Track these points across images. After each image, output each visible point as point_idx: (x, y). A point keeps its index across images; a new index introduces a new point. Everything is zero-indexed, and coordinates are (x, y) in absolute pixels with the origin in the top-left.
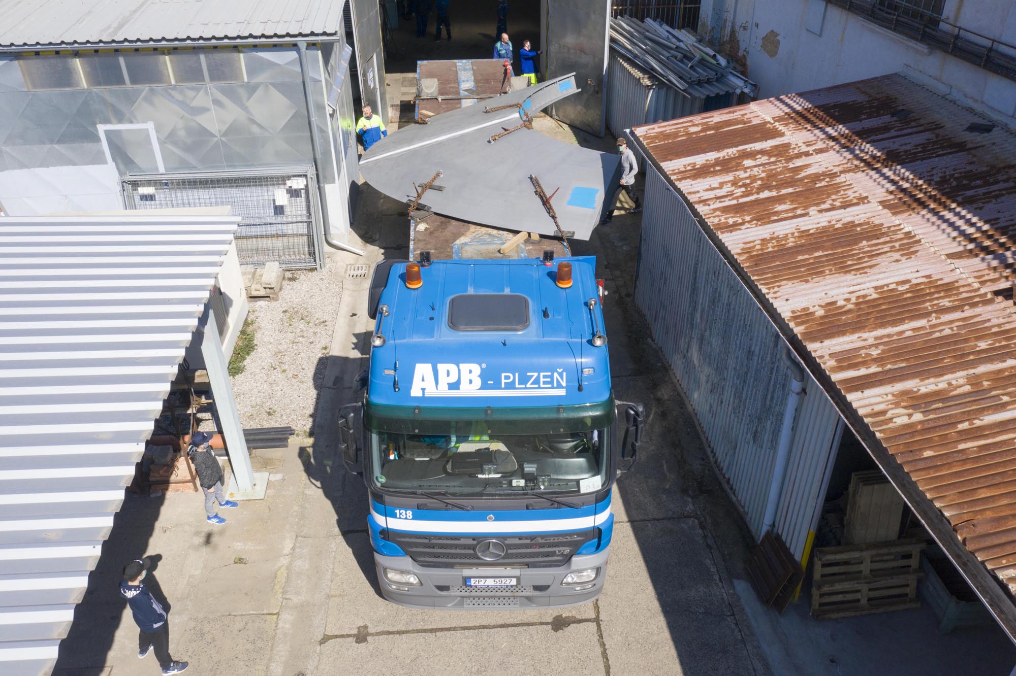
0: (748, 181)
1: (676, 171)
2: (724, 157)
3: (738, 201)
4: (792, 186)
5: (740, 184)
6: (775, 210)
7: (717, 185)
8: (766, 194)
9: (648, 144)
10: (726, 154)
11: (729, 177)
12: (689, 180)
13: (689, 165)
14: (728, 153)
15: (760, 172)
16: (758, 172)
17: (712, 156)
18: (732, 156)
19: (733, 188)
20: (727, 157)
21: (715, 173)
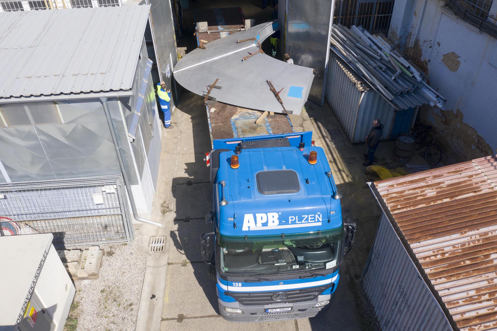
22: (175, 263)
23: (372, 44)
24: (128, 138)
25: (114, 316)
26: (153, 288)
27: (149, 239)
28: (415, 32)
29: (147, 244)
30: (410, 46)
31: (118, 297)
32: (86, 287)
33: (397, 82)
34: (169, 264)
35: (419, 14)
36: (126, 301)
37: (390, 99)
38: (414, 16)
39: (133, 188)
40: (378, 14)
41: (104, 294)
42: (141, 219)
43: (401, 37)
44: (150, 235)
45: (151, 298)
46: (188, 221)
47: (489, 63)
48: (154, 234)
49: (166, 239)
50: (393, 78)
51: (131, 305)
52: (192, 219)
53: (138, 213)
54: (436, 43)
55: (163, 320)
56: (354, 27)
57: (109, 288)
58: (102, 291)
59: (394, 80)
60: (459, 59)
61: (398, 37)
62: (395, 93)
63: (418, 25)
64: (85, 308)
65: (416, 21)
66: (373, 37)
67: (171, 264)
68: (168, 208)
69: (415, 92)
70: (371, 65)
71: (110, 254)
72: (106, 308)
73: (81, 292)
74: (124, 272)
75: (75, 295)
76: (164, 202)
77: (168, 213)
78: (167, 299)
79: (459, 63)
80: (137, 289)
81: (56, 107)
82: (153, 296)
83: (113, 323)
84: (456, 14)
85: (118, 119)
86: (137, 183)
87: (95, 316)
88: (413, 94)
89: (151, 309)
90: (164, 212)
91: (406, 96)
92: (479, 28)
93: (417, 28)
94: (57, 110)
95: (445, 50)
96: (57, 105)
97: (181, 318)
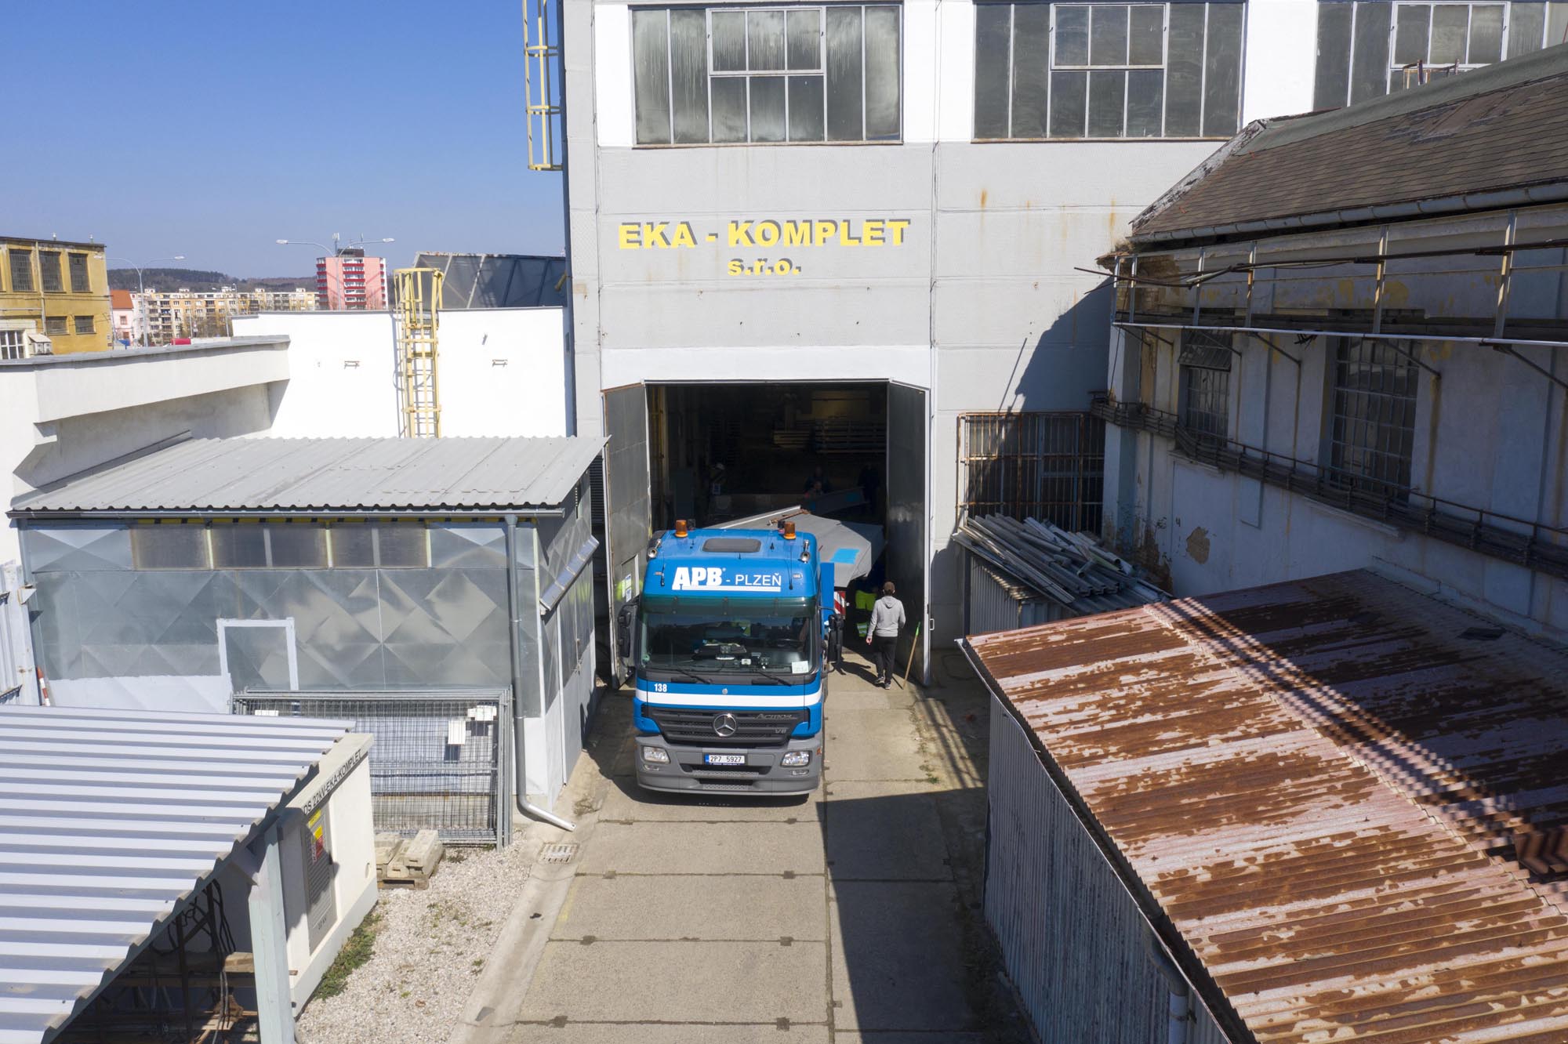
0: (1122, 702)
1: (1019, 689)
2: (1092, 672)
3: (1102, 727)
4: (1186, 708)
5: (1111, 705)
6: (1157, 738)
7: (1075, 707)
8: (1147, 718)
9: (984, 656)
10: (1096, 668)
11: (1097, 696)
12: (1034, 700)
13: (1039, 682)
14: (1099, 667)
15: (1143, 690)
16: (1140, 690)
17: (1074, 671)
18: (1105, 670)
19: (1099, 711)
20: (1097, 672)
21: (1076, 691)
22: (591, 874)
23: (1058, 539)
24: (539, 607)
25: (449, 936)
26: (539, 903)
27: (541, 844)
28: (1142, 513)
29: (537, 850)
30: (1139, 546)
31: (464, 915)
32: (398, 898)
33: (1087, 580)
34: (577, 875)
35: (1145, 478)
36: (478, 919)
37: (1067, 601)
38: (1138, 485)
39: (529, 723)
40: (1083, 500)
41: (435, 910)
42: (531, 807)
43: (1122, 530)
44: (546, 841)
45: (532, 917)
46: (631, 824)
47: (1243, 522)
48: (553, 839)
49: (578, 847)
50: (1079, 572)
51: (487, 924)
52: (638, 821)
53: (527, 793)
54: (1175, 522)
55: (550, 940)
56: (1030, 520)
57: (446, 902)
58: (432, 906)
59: (1082, 575)
60: (1207, 536)
61: (1116, 529)
62: (1077, 592)
63: (1146, 499)
64: (393, 924)
65: (1141, 493)
66: (1067, 535)
67: (583, 875)
68: (590, 807)
69: (1120, 592)
70: (1043, 561)
71: (457, 860)
72: (435, 926)
73: (388, 906)
74: (479, 885)
75: (374, 907)
76: (583, 800)
77: (588, 814)
78: (565, 917)
79: (1208, 542)
80: (504, 907)
81: (425, 534)
82: (537, 915)
83: (449, 944)
84: (1188, 455)
85: (527, 564)
86: (538, 715)
87: (412, 935)
88: (1116, 596)
89: (528, 933)
90: (579, 813)
91: (1103, 599)
92: (1217, 466)
93: (1145, 505)
94: (425, 540)
95: (1187, 530)
96: (428, 531)
97: (588, 940)
